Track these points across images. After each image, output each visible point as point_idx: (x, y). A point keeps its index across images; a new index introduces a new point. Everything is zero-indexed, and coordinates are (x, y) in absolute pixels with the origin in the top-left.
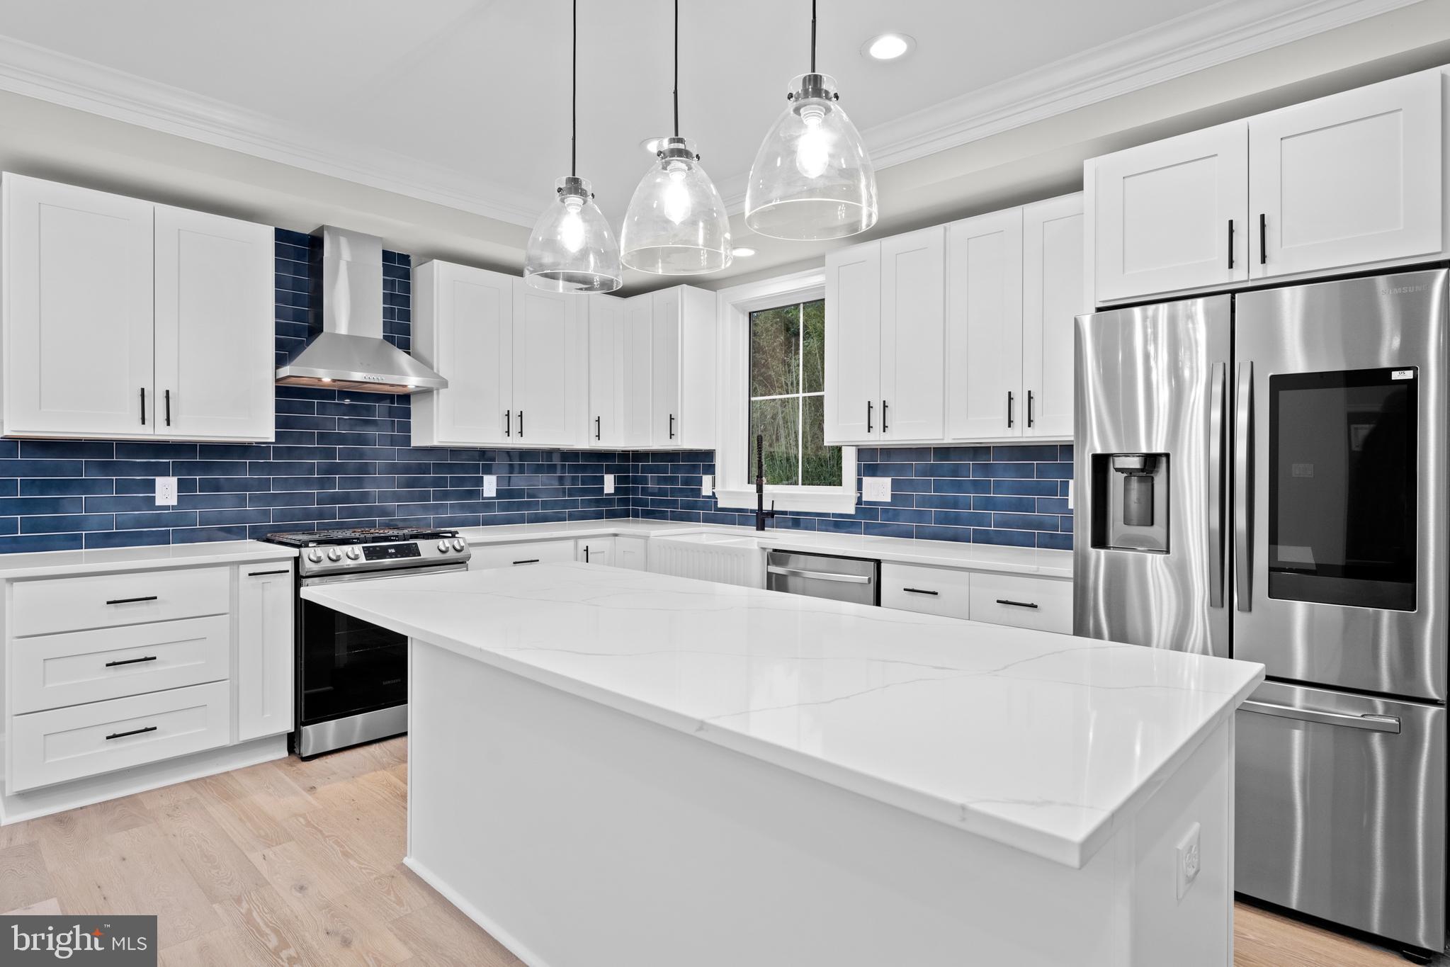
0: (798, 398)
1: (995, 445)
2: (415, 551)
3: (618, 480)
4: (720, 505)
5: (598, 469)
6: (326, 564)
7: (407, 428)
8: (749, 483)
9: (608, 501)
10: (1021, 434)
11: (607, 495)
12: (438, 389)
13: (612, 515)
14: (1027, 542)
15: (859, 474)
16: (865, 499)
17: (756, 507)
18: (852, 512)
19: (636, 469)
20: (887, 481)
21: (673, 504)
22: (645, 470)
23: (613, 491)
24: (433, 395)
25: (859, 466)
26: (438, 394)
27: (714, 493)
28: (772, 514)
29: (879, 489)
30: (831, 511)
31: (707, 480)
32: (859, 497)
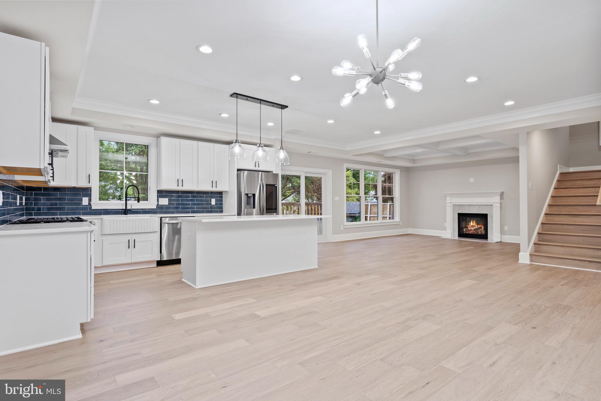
3: (26, 199)
4: (92, 208)
8: (100, 201)
14: (203, 212)
15: (158, 197)
16: (160, 204)
17: (125, 208)
18: (155, 207)
19: (30, 194)
20: (167, 199)
25: (158, 195)
27: (90, 204)
29: (164, 201)
30: (147, 208)
31: (85, 199)
32: (157, 204)
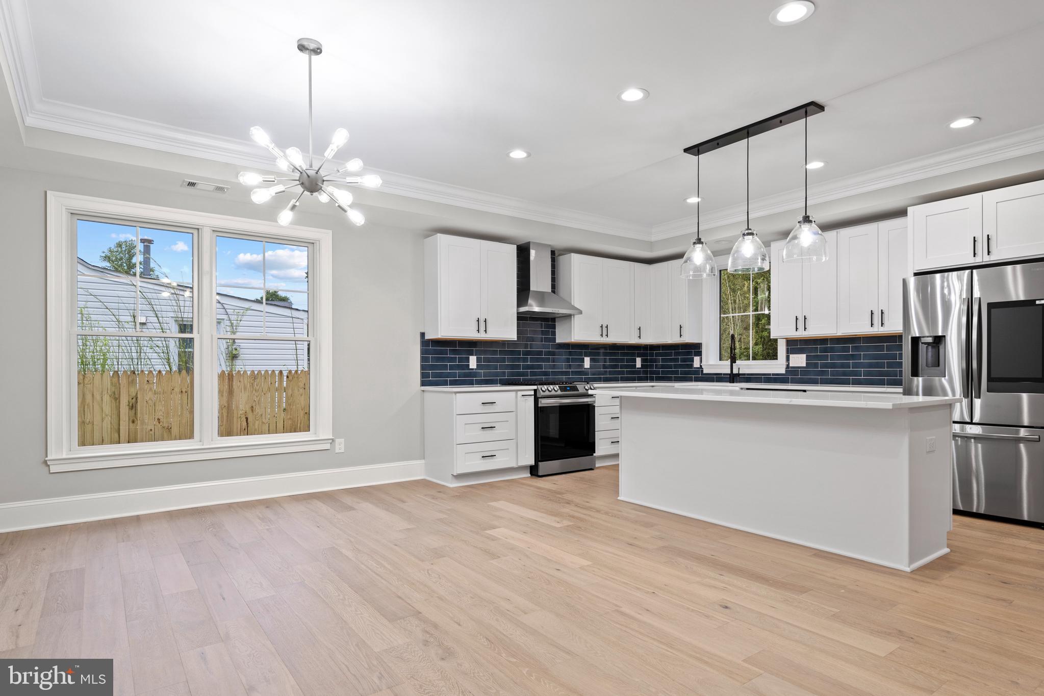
0: (749, 315)
1: (864, 336)
2: (576, 389)
3: (643, 361)
4: (704, 372)
5: (633, 354)
6: (547, 393)
7: (554, 333)
8: (720, 360)
9: (638, 372)
10: (877, 330)
11: (638, 368)
12: (574, 315)
13: (641, 379)
15: (787, 353)
16: (791, 365)
17: (729, 372)
18: (783, 371)
19: (652, 355)
20: (804, 356)
21: (676, 372)
22: (657, 355)
23: (640, 367)
24: (571, 318)
25: (787, 349)
26: (574, 317)
27: (701, 366)
28: (739, 375)
29: (799, 360)
30: (771, 373)
31: (696, 360)
32: (787, 365)
